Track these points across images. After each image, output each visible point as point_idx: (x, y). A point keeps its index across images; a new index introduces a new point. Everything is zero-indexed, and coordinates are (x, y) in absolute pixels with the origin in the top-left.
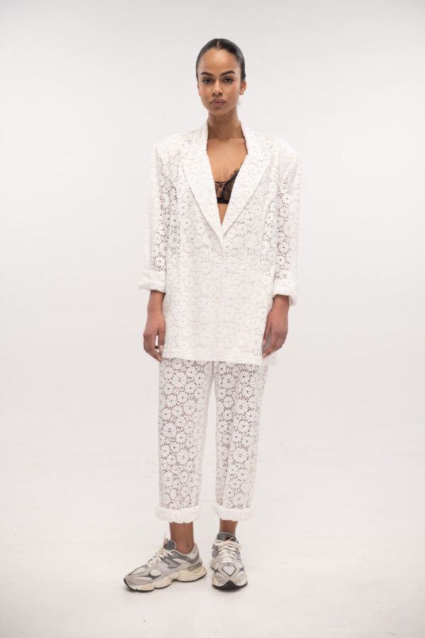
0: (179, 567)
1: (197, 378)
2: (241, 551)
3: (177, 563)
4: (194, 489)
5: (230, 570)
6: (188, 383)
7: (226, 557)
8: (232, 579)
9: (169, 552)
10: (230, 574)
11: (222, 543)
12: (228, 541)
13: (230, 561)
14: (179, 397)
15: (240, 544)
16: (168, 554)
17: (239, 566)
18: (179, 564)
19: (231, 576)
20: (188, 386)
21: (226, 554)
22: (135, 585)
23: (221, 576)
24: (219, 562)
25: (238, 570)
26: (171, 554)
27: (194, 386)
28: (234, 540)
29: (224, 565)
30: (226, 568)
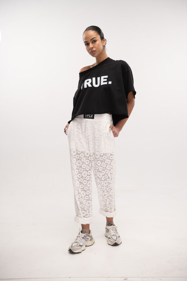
0: (88, 240)
1: (86, 162)
2: (117, 229)
3: (87, 238)
4: (90, 207)
5: (115, 238)
6: (82, 164)
7: (112, 232)
8: (116, 242)
9: (85, 234)
10: (115, 239)
11: (109, 227)
12: (112, 226)
13: (114, 234)
14: (80, 170)
15: (116, 226)
16: (84, 235)
17: (118, 236)
19: (115, 240)
20: (83, 166)
21: (112, 231)
22: (75, 250)
23: (112, 240)
24: (110, 235)
25: (118, 237)
26: (85, 235)
27: (85, 165)
28: (114, 225)
29: (112, 235)
30: (113, 237)
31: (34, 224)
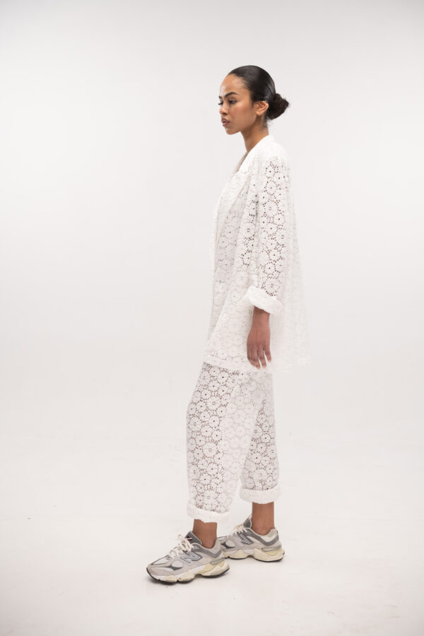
0: (252, 545)
16: (244, 531)
18: (253, 542)
26: (247, 531)
31: (29, 519)
